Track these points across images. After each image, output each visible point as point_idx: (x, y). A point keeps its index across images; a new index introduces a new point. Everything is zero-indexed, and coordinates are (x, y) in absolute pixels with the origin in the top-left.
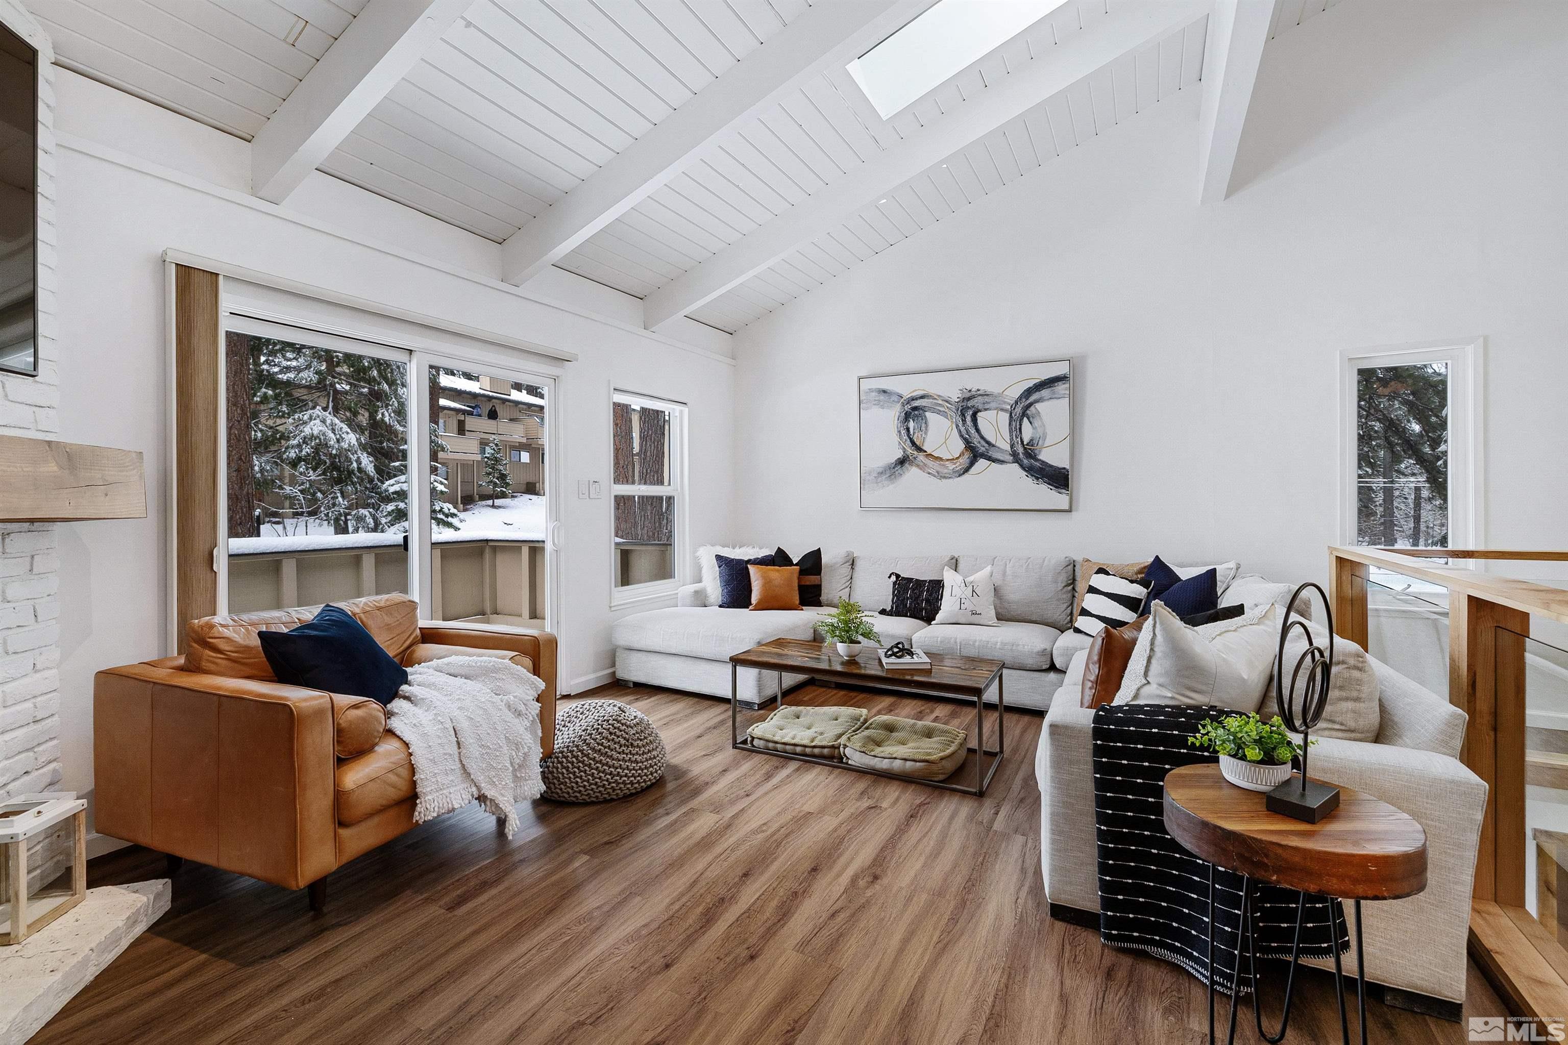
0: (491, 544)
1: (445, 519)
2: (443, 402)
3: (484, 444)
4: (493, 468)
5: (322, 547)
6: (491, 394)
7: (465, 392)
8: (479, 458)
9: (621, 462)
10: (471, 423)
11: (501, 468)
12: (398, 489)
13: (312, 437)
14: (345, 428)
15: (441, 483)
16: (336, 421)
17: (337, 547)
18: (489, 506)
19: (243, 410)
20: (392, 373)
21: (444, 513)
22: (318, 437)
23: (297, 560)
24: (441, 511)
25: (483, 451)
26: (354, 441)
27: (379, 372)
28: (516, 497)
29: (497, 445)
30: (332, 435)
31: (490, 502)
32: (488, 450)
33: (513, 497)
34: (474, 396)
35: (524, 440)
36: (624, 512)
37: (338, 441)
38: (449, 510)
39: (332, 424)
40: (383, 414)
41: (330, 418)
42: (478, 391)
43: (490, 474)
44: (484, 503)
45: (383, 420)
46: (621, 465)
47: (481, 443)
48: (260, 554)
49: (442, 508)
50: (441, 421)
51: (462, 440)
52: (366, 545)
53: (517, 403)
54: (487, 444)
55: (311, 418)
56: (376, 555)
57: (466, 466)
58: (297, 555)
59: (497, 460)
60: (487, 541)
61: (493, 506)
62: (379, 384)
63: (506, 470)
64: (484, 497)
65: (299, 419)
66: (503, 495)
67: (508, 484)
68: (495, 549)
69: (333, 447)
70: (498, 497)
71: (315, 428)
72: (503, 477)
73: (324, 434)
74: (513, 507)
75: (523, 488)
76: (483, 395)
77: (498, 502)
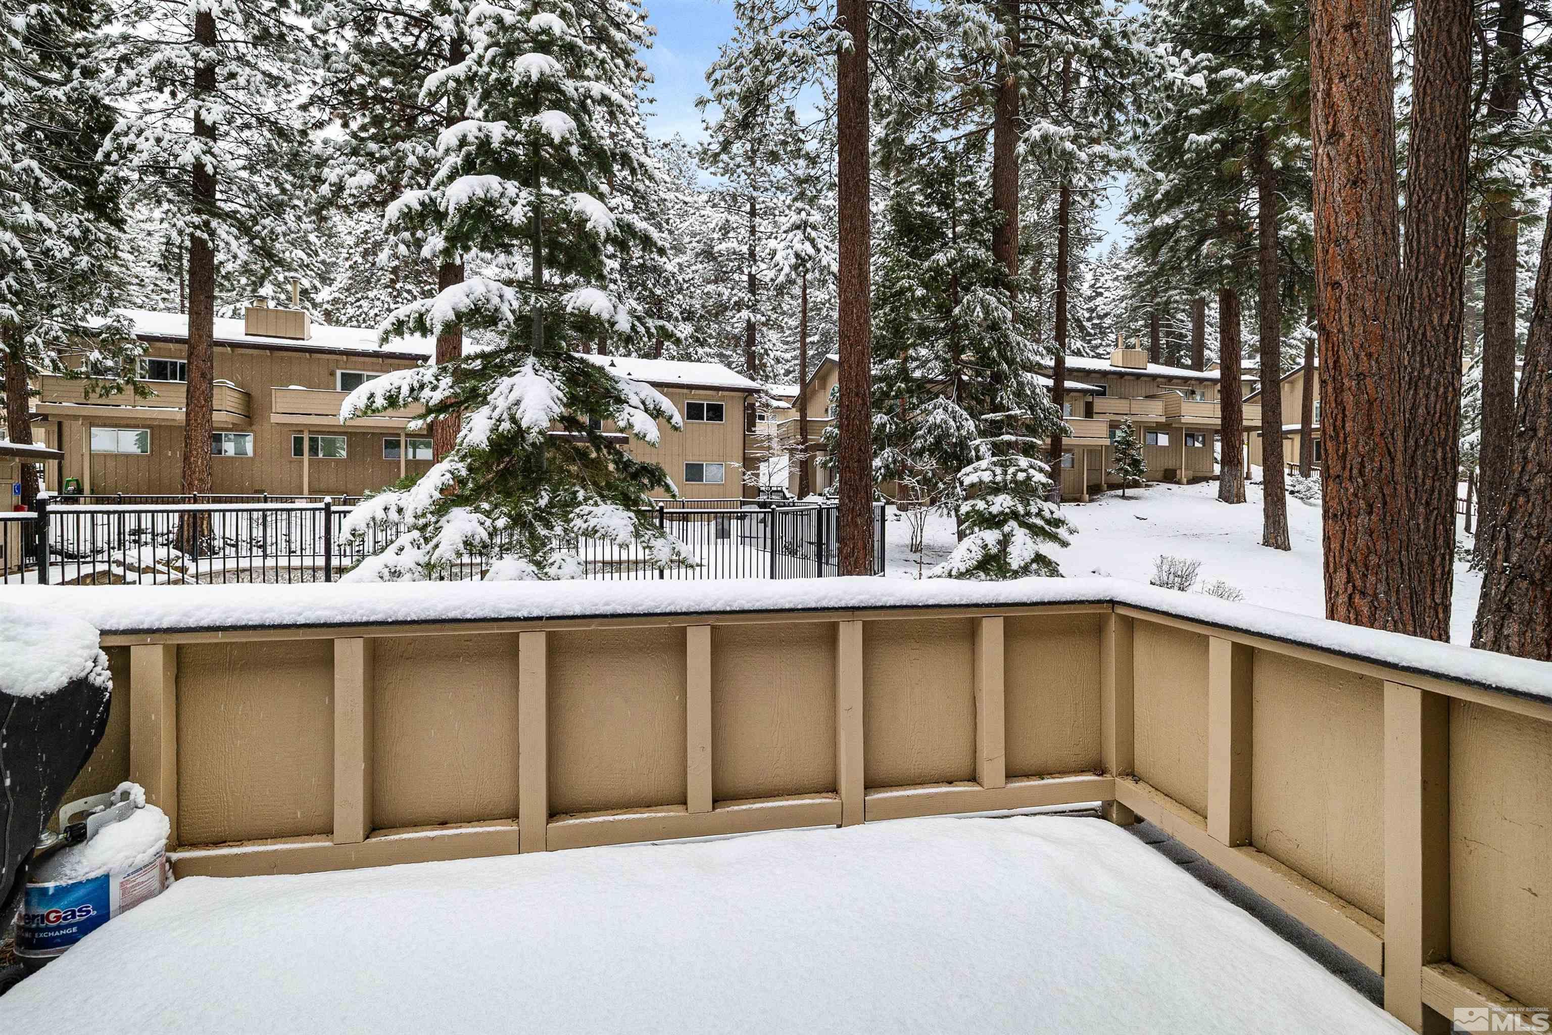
0: (1121, 611)
1: (1047, 527)
2: (1068, 384)
3: (1113, 426)
4: (1124, 454)
5: (757, 606)
6: (1123, 370)
7: (1095, 371)
8: (1107, 442)
9: (1378, 427)
10: (1100, 404)
11: (1134, 452)
12: (976, 480)
13: (936, 426)
14: (965, 414)
15: (1041, 470)
16: (957, 408)
17: (787, 606)
18: (1118, 496)
19: (863, 400)
20: (1012, 351)
21: (1043, 518)
22: (940, 426)
23: (714, 628)
24: (1039, 514)
25: (1112, 435)
26: (972, 428)
27: (999, 352)
28: (1151, 486)
29: (1129, 427)
30: (953, 423)
31: (1120, 492)
32: (1119, 433)
33: (1147, 486)
34: (1104, 374)
35: (1163, 419)
36: (1383, 520)
37: (958, 428)
38: (1052, 513)
39: (952, 412)
40: (1002, 397)
41: (952, 406)
42: (1109, 368)
43: (1119, 460)
44: (1113, 493)
45: (1001, 403)
46: (1377, 431)
47: (1111, 426)
48: (645, 615)
49: (1041, 510)
50: (1067, 405)
51: (1089, 424)
52: (843, 604)
53: (1154, 377)
54: (1117, 427)
55: (935, 408)
56: (865, 624)
57: (1093, 452)
58: (712, 620)
59: (1129, 444)
60: (1113, 603)
61: (1123, 497)
62: (999, 365)
63: (1139, 454)
64: (1112, 487)
65: (926, 410)
66: (1136, 485)
67: (1142, 472)
68: (1129, 625)
69: (952, 435)
70: (1129, 487)
71: (939, 416)
72: (1135, 463)
73: (945, 422)
74: (1146, 498)
75: (1160, 475)
76: (1114, 373)
77: (1129, 492)
